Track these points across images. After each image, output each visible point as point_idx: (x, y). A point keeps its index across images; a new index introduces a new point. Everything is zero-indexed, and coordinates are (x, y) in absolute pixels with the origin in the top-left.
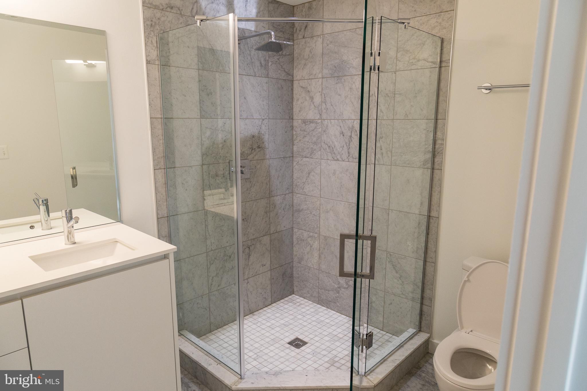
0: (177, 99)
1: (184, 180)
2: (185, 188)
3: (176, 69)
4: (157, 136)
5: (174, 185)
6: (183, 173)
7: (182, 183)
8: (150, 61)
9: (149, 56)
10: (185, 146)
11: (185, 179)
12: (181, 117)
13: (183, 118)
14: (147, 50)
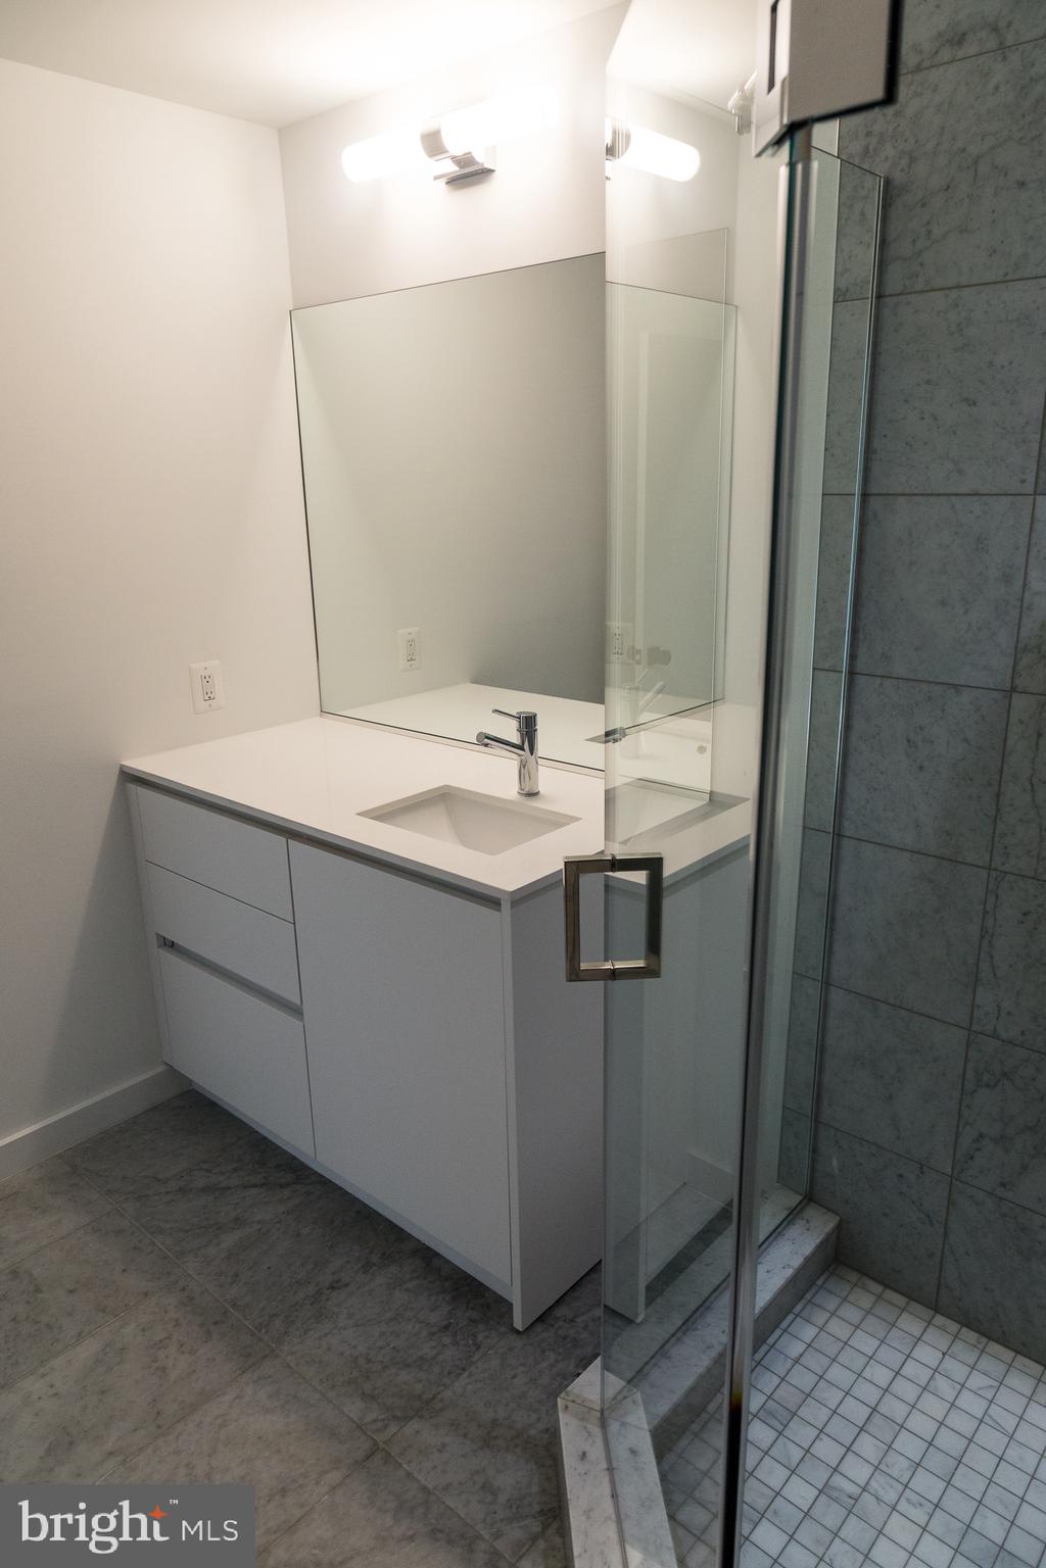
0: (936, 419)
1: (918, 730)
2: (915, 761)
3: (947, 296)
4: (838, 559)
5: (874, 737)
6: (917, 705)
7: (909, 741)
8: (847, 290)
9: (846, 270)
10: (943, 603)
11: (921, 728)
12: (942, 492)
13: (948, 495)
14: (842, 251)
